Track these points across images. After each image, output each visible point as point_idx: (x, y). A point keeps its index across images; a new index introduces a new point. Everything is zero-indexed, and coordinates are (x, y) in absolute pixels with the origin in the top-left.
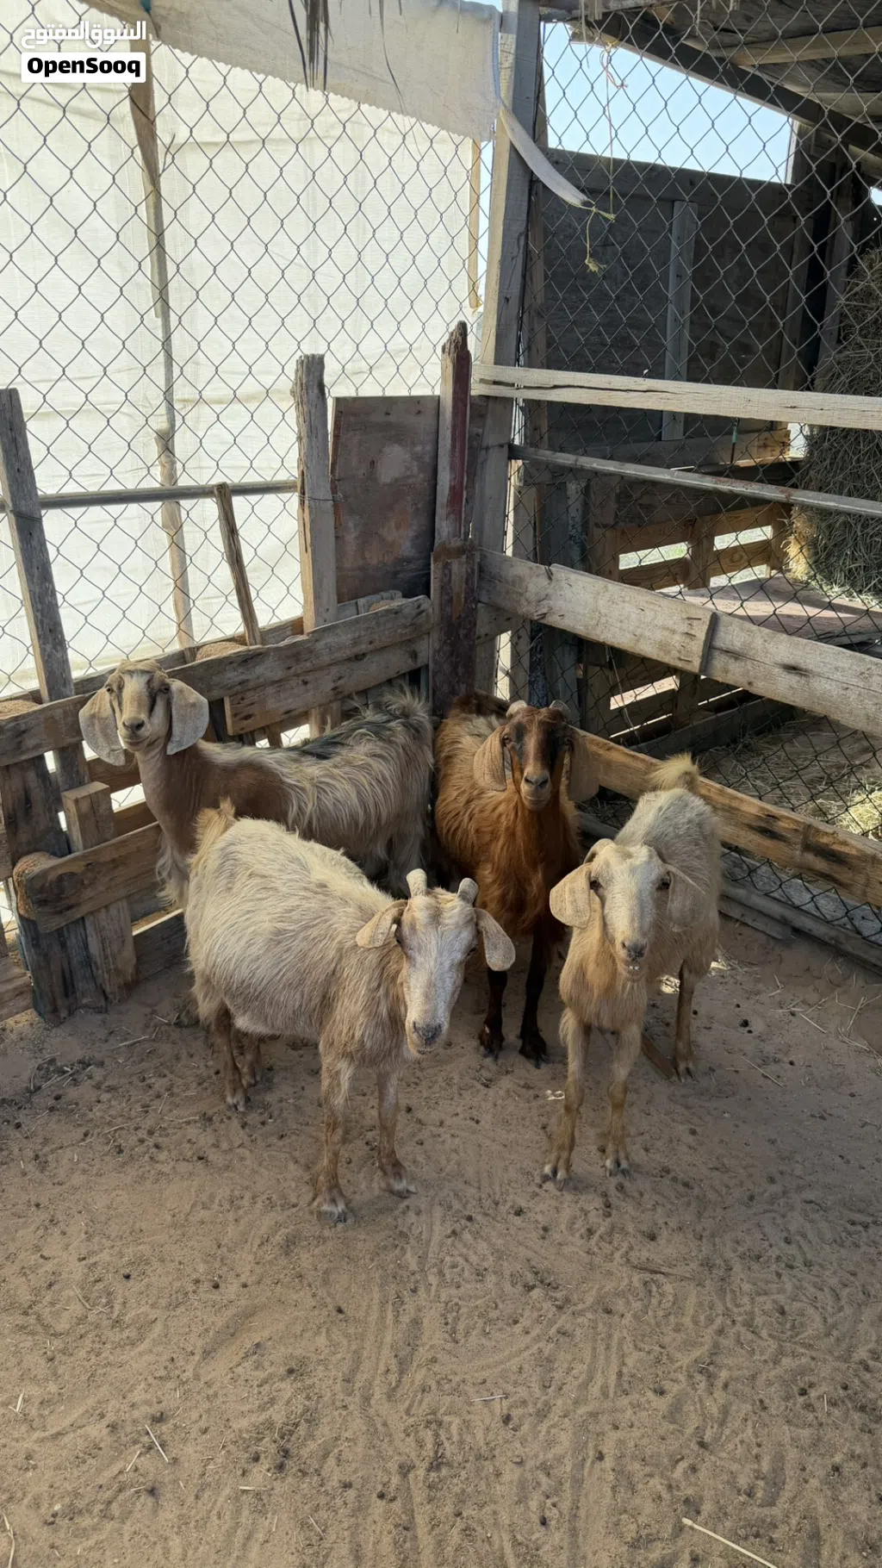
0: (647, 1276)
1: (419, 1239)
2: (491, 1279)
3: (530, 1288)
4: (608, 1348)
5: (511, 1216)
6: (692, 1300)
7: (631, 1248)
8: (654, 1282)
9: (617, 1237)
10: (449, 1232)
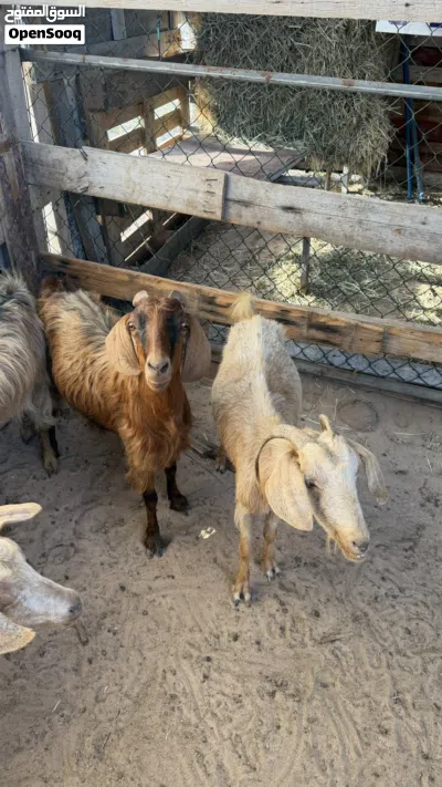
0: (331, 646)
1: (185, 693)
2: (246, 701)
3: (272, 694)
4: (340, 715)
5: (232, 643)
6: (363, 651)
7: (311, 630)
8: (336, 648)
9: (299, 626)
10: (202, 678)
